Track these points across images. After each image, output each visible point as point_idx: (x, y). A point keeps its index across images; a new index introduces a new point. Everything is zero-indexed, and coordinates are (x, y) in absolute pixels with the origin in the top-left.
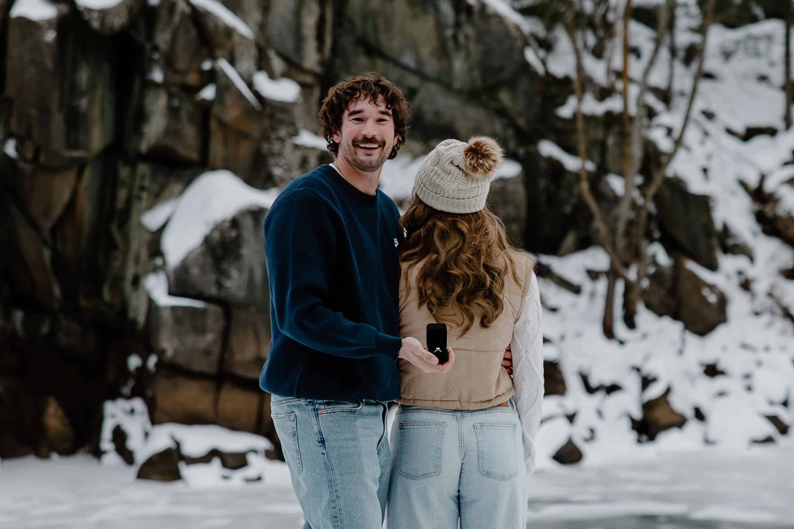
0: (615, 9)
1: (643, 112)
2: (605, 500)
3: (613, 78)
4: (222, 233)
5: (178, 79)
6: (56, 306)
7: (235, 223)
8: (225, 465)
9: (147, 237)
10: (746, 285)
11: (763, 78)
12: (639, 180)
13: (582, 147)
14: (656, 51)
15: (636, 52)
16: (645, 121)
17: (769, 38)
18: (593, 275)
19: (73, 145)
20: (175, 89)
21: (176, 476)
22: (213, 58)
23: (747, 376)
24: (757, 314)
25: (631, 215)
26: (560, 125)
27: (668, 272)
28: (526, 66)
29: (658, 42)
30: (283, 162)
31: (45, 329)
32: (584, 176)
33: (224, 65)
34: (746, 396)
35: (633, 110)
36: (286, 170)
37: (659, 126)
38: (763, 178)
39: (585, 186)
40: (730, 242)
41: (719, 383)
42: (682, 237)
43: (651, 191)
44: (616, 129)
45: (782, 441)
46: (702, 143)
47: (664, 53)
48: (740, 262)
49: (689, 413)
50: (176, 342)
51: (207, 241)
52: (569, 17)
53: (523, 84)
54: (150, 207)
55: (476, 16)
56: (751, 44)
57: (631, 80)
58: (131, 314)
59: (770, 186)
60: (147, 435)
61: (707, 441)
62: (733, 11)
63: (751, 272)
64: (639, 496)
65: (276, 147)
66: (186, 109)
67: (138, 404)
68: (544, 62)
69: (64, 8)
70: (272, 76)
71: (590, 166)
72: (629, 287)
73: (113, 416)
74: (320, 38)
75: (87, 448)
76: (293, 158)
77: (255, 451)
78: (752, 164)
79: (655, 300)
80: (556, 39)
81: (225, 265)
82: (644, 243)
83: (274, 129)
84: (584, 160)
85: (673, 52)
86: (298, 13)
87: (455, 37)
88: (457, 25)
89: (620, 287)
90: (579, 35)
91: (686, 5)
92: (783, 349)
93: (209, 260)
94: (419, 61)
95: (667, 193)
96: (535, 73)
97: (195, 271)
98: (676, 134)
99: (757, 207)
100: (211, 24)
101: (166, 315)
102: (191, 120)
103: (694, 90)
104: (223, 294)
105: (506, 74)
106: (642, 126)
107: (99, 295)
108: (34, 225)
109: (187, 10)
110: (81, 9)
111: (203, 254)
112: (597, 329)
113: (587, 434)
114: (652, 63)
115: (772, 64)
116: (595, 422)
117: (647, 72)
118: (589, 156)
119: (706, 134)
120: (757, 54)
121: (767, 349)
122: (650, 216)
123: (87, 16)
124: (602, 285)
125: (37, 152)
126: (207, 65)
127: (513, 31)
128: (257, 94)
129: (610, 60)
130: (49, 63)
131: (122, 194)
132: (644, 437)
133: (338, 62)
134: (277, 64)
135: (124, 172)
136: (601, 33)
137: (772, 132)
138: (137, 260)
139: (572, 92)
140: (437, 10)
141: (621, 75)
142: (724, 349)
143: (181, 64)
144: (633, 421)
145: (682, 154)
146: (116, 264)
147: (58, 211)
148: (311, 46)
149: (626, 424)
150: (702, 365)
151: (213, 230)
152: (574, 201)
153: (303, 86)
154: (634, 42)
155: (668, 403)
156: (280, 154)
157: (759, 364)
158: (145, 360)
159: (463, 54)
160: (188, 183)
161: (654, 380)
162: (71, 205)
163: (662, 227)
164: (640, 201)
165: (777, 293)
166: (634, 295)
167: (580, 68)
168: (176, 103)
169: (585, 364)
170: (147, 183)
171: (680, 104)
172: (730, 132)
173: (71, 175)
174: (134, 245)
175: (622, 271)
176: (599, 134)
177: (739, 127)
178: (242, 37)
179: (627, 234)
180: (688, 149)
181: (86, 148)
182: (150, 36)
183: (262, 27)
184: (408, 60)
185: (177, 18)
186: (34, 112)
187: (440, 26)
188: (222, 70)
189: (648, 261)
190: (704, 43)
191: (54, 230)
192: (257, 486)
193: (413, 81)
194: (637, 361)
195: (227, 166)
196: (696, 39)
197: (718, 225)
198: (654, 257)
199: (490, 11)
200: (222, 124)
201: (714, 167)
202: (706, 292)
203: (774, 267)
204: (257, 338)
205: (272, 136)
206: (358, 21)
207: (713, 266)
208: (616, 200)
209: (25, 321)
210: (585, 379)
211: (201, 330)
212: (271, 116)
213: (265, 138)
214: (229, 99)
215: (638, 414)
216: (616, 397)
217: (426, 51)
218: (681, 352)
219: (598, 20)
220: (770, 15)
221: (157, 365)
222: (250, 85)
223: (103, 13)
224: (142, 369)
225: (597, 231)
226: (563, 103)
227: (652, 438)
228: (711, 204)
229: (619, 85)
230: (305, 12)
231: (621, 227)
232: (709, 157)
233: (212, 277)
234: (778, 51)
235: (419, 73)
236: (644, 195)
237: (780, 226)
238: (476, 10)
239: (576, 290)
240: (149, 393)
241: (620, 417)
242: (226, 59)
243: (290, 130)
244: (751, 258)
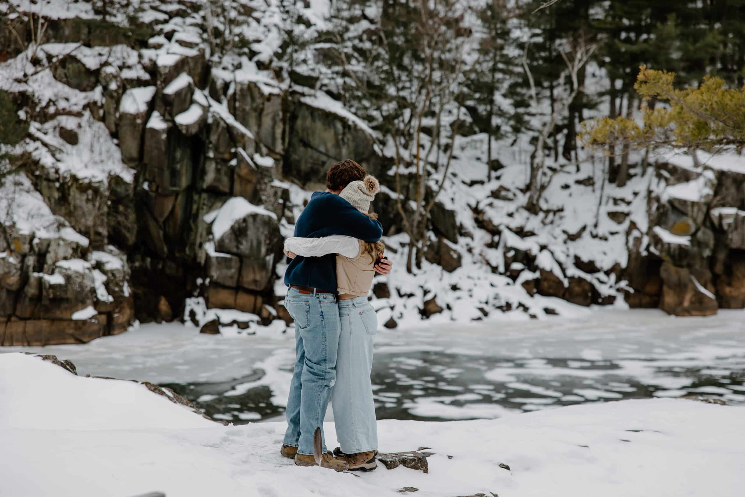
0: (414, 128)
1: (426, 173)
2: (407, 344)
3: (412, 158)
4: (239, 224)
5: (220, 156)
6: (165, 256)
7: (245, 220)
8: (239, 327)
9: (205, 226)
10: (470, 250)
11: (478, 159)
12: (423, 203)
13: (398, 188)
14: (432, 146)
15: (422, 146)
16: (426, 177)
17: (482, 141)
18: (403, 245)
19: (174, 185)
20: (219, 161)
21: (217, 332)
22: (236, 147)
23: (470, 290)
24: (475, 263)
25: (420, 218)
26: (389, 178)
27: (436, 244)
28: (374, 152)
29: (432, 143)
30: (266, 193)
31: (160, 266)
32: (399, 201)
33: (240, 150)
34: (470, 299)
35: (421, 172)
36: (267, 197)
37: (432, 179)
38: (478, 203)
39: (399, 206)
40: (463, 231)
41: (458, 293)
42: (442, 229)
43: (429, 208)
44: (414, 181)
45: (485, 319)
46: (451, 187)
47: (435, 147)
48: (468, 240)
49: (444, 306)
50: (218, 273)
51: (232, 228)
52: (394, 130)
53: (373, 161)
54: (207, 212)
55: (352, 130)
56: (473, 144)
57: (420, 159)
58: (198, 260)
59: (481, 206)
60: (205, 313)
61: (452, 319)
62: (466, 129)
63: (472, 244)
64: (422, 343)
65: (263, 187)
66: (224, 170)
67: (201, 300)
68: (382, 151)
69: (170, 124)
70: (262, 155)
71: (402, 197)
72: (418, 251)
73: (190, 305)
74: (283, 139)
75: (178, 319)
76: (271, 192)
77: (252, 321)
78: (473, 197)
79: (430, 256)
80: (387, 140)
81: (240, 239)
82: (425, 231)
83: (262, 178)
84: (399, 194)
85: (439, 146)
86: (273, 127)
87: (343, 139)
88: (344, 134)
89: (414, 250)
90: (397, 138)
91: (445, 126)
92: (486, 279)
93: (233, 236)
94: (327, 150)
95: (436, 209)
96: (378, 155)
97: (227, 241)
98: (440, 183)
99: (475, 216)
100: (235, 132)
101: (214, 261)
102: (226, 174)
103: (448, 164)
104: (239, 251)
105: (365, 156)
106: (425, 180)
107: (184, 251)
108: (156, 220)
109: (225, 126)
110: (178, 125)
111: (231, 234)
112: (404, 269)
113: (399, 315)
114: (430, 151)
115: (482, 153)
116: (402, 309)
117: (427, 156)
118: (401, 193)
119: (453, 183)
120: (476, 148)
121: (479, 279)
122: (428, 220)
123: (180, 128)
124: (406, 250)
125: (158, 187)
126: (233, 150)
127: (369, 137)
128: (255, 163)
129: (411, 150)
130: (163, 148)
131: (195, 207)
132: (424, 317)
133: (291, 150)
134: (264, 150)
135: (196, 197)
136: (407, 138)
137: (482, 183)
138: (201, 236)
139: (394, 164)
140: (335, 127)
141: (416, 157)
142: (460, 278)
143: (222, 150)
144: (419, 310)
145: (442, 192)
146: (192, 237)
147: (166, 214)
148: (279, 142)
149: (416, 311)
150: (450, 285)
151: (235, 223)
152: (394, 212)
153: (276, 160)
154: (422, 142)
155: (435, 302)
156: (265, 190)
157: (475, 285)
158: (204, 280)
159: (346, 146)
160: (224, 202)
161: (429, 292)
162: (172, 212)
163: (433, 225)
164: (424, 213)
165: (484, 254)
166: (421, 254)
167: (398, 153)
168: (219, 167)
169: (399, 284)
170: (206, 202)
171: (442, 170)
172: (464, 182)
173: (172, 199)
174: (200, 229)
175: (416, 244)
176: (406, 183)
177: (468, 181)
178: (249, 138)
179: (418, 227)
180: (445, 190)
181: (179, 186)
182: (208, 137)
183: (258, 134)
184: (322, 149)
185: (220, 129)
186: (156, 170)
187: (336, 134)
188: (240, 152)
189: (427, 239)
190: (453, 143)
191: (164, 222)
192: (254, 337)
193: (324, 158)
194: (422, 283)
195: (241, 195)
196: (449, 141)
197: (458, 224)
198: (429, 237)
199: (358, 128)
200: (240, 176)
201: (456, 198)
202: (452, 253)
203: (482, 242)
204: (254, 272)
205: (262, 182)
206: (300, 131)
207: (455, 242)
208: (413, 212)
209: (151, 263)
210: (398, 291)
211: (229, 267)
212: (261, 173)
213: (259, 182)
214: (243, 165)
215: (422, 307)
216: (412, 299)
217: (330, 145)
218: (441, 279)
219: (406, 132)
220: (482, 131)
221: (210, 283)
222: (252, 159)
223: (188, 127)
224: (203, 284)
225: (405, 226)
226: (390, 169)
227: (428, 317)
228: (455, 214)
229: (415, 161)
230: (276, 127)
231: (415, 224)
232: (454, 193)
233: (234, 244)
234: (485, 147)
235: (326, 155)
236: (425, 210)
237: (485, 224)
238: (352, 127)
239: (395, 251)
240: (206, 295)
241: (414, 308)
242: (242, 147)
243: (270, 179)
244: (472, 238)
